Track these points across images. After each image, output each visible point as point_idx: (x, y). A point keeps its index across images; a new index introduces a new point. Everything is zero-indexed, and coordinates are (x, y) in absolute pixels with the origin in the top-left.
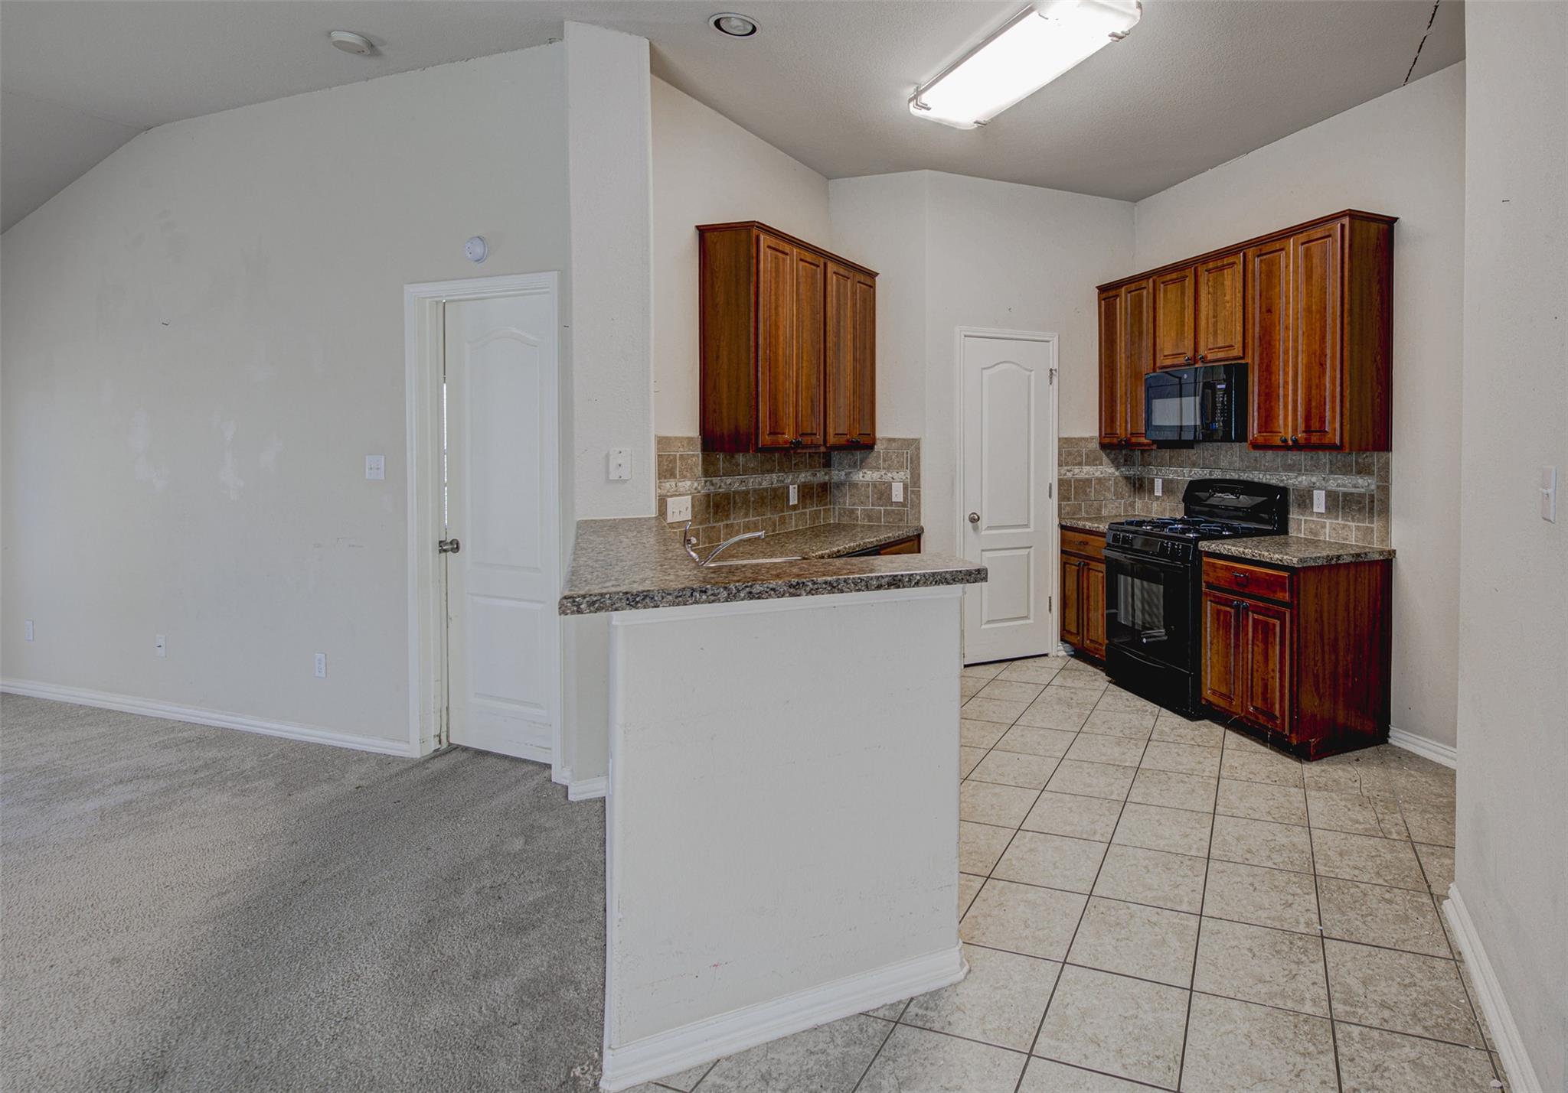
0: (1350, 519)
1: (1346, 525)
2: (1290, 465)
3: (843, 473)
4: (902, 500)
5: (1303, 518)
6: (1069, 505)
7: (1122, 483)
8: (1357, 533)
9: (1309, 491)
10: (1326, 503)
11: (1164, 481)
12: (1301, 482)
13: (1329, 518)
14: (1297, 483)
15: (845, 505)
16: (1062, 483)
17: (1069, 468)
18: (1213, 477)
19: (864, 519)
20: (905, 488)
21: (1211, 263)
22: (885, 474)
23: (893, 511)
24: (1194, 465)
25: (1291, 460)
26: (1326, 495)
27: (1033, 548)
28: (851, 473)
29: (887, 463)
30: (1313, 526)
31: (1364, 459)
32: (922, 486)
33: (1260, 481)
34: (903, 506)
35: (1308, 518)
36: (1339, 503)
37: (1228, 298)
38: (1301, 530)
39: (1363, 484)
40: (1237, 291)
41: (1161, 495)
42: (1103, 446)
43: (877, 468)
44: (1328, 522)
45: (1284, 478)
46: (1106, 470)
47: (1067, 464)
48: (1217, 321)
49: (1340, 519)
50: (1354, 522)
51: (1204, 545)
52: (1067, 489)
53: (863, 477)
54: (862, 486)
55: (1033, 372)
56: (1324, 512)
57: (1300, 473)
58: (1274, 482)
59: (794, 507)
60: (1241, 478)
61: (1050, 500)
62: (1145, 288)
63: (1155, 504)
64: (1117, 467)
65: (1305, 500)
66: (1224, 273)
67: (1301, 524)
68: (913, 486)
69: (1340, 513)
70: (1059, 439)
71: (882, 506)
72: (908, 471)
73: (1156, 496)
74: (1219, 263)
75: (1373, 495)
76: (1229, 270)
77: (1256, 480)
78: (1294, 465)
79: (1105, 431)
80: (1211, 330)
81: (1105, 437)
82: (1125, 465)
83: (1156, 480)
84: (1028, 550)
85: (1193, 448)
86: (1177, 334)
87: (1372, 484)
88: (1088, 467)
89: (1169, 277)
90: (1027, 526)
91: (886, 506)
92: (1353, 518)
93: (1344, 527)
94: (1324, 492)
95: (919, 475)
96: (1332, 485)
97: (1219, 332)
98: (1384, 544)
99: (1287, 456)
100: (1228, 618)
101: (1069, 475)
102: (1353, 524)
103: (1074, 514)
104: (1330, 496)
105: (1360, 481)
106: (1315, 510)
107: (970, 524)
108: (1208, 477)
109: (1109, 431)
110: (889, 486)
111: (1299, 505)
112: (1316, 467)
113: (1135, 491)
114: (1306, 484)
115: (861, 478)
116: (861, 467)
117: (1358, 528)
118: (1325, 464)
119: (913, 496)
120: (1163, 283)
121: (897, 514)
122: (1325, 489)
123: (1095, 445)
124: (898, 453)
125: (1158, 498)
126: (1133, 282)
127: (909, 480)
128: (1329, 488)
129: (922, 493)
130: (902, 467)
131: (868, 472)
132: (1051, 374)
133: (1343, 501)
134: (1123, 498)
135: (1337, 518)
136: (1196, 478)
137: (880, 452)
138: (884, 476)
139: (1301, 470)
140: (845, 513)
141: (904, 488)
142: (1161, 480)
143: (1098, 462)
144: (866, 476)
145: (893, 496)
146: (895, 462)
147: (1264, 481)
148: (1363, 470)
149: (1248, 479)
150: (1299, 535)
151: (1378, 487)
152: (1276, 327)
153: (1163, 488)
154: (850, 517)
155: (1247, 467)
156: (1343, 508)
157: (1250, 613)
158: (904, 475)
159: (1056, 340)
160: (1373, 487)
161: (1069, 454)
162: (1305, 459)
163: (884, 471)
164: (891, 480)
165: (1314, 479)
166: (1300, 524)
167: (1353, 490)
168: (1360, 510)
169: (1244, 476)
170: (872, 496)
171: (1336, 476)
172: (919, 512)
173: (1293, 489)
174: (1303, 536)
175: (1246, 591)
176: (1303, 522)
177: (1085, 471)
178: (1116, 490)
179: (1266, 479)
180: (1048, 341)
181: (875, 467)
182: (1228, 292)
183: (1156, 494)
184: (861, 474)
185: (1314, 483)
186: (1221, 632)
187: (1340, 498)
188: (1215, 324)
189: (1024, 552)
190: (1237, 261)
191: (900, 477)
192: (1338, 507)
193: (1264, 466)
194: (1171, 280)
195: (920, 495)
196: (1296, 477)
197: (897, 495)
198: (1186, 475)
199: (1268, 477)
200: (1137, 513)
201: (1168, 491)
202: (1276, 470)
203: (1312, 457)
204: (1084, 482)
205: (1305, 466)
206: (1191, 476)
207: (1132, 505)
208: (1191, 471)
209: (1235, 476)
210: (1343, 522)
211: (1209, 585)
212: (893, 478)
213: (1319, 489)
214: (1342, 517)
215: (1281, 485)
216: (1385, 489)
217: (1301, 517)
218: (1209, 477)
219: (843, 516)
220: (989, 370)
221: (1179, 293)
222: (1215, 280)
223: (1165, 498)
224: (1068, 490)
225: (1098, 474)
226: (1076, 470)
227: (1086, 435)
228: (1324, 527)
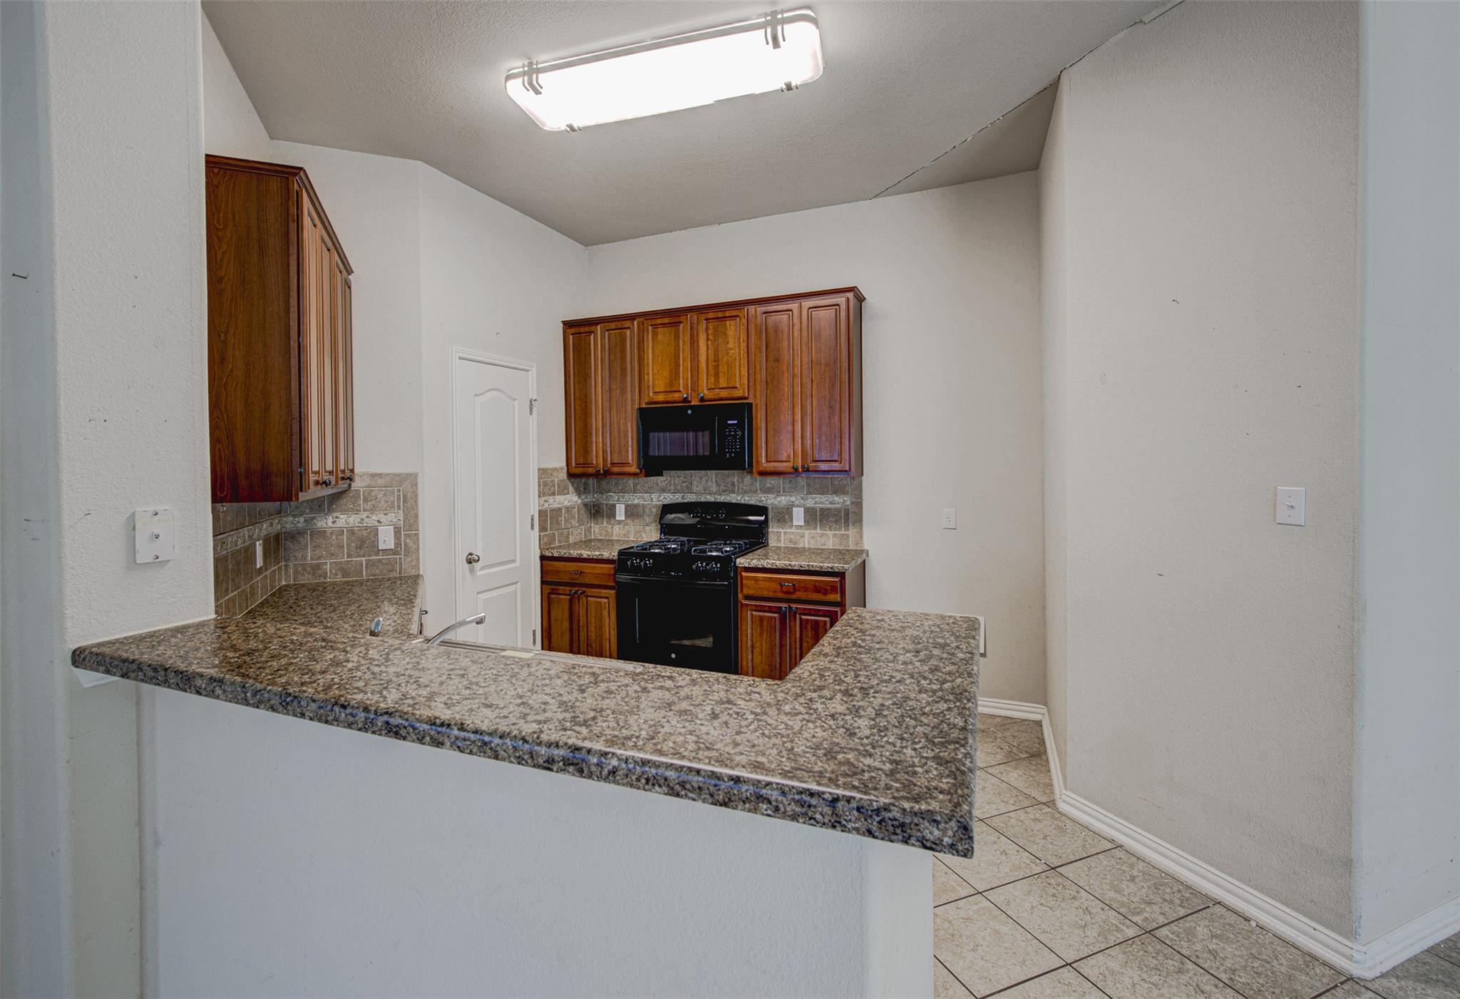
0: (827, 529)
1: (824, 534)
2: (768, 488)
3: (302, 519)
4: (393, 548)
5: (783, 531)
6: (546, 535)
7: (583, 510)
8: (834, 539)
9: (788, 508)
10: (805, 517)
11: (627, 507)
12: (779, 502)
13: (808, 529)
14: (776, 502)
15: (305, 559)
16: (542, 513)
17: (546, 498)
18: (686, 501)
19: (336, 574)
20: (397, 532)
21: (711, 314)
22: (368, 517)
23: (380, 561)
24: (663, 490)
25: (770, 483)
26: (804, 512)
27: (519, 583)
28: (314, 518)
29: (369, 503)
30: (793, 537)
31: (839, 481)
32: (420, 529)
33: (739, 502)
34: (394, 554)
35: (787, 531)
36: (816, 517)
37: (731, 345)
38: (781, 541)
39: (839, 501)
40: (742, 340)
41: (624, 519)
42: (571, 475)
43: (357, 512)
44: (807, 532)
45: (763, 499)
46: (570, 499)
47: (544, 495)
48: (718, 365)
49: (818, 529)
50: (831, 530)
51: (742, 562)
52: (547, 519)
53: (333, 522)
54: (332, 533)
55: (517, 401)
56: (803, 524)
57: (778, 494)
58: (752, 502)
59: (260, 571)
60: (718, 501)
61: (532, 533)
62: (629, 328)
63: (616, 527)
64: (579, 495)
65: (785, 516)
66: (726, 324)
67: (780, 536)
68: (408, 531)
69: (818, 525)
70: (539, 469)
71: (364, 556)
72: (401, 512)
73: (617, 521)
74: (720, 315)
75: (848, 510)
76: (732, 322)
77: (734, 501)
78: (773, 488)
79: (576, 461)
80: (712, 372)
81: (576, 467)
82: (584, 493)
83: (617, 505)
84: (514, 586)
85: (662, 475)
86: (671, 373)
87: (847, 501)
88: (559, 497)
89: (659, 321)
90: (514, 561)
91: (370, 556)
92: (829, 528)
93: (822, 535)
94: (803, 509)
95: (417, 516)
96: (810, 502)
97: (721, 374)
98: (859, 546)
99: (766, 480)
100: (773, 623)
101: (546, 505)
102: (830, 533)
103: (550, 544)
104: (808, 512)
105: (837, 499)
106: (794, 524)
107: (467, 566)
108: (680, 500)
109: (582, 461)
110: (375, 531)
111: (779, 520)
112: (794, 489)
113: (591, 518)
114: (785, 503)
115: (330, 524)
116: (330, 511)
117: (835, 535)
118: (803, 486)
119: (408, 541)
120: (652, 326)
121: (387, 564)
122: (804, 506)
123: (563, 475)
124: (386, 491)
125: (619, 522)
126: (615, 321)
127: (402, 523)
128: (808, 505)
129: (420, 537)
130: (392, 507)
131: (342, 517)
132: (531, 405)
133: (820, 515)
134: (583, 524)
135: (815, 528)
136: (666, 502)
137: (359, 491)
138: (366, 520)
139: (779, 492)
140: (305, 570)
141: (395, 532)
142: (623, 505)
143: (566, 492)
144: (339, 521)
145: (380, 542)
146: (383, 502)
147: (743, 502)
148: (838, 491)
149: (725, 501)
150: (779, 545)
151: (852, 503)
152: (783, 373)
153: (626, 513)
154: (314, 574)
155: (724, 491)
156: (820, 521)
157: (798, 616)
158: (396, 516)
159: (534, 369)
160: (848, 503)
161: (545, 484)
162: (784, 483)
163: (366, 514)
164: (377, 524)
165: (793, 499)
166: (778, 536)
167: (830, 506)
168: (836, 522)
169: (721, 499)
170: (348, 545)
171: (814, 496)
172: (418, 559)
173: (772, 508)
174: (782, 545)
175: (794, 597)
176: (782, 534)
177: (557, 500)
178: (579, 517)
179: (745, 500)
180: (528, 371)
181: (352, 510)
182: (731, 341)
183: (618, 518)
184: (330, 520)
185: (793, 502)
186: (765, 636)
187: (818, 513)
188: (716, 367)
189: (512, 588)
190: (741, 315)
191: (390, 519)
192: (816, 520)
193: (742, 489)
194: (662, 324)
195: (418, 539)
196: (775, 498)
197: (386, 539)
198: (654, 500)
199: (747, 498)
200: (593, 537)
201: (632, 515)
202: (755, 492)
203: (790, 481)
204: (557, 512)
205: (784, 488)
206: (659, 501)
207: (589, 530)
208: (660, 496)
209: (711, 499)
210: (821, 532)
211: (747, 597)
212: (379, 522)
213: (798, 506)
214: (820, 528)
215: (761, 504)
216: (858, 504)
217: (780, 530)
218: (682, 501)
219: (303, 575)
220: (481, 397)
221: (673, 337)
222: (716, 329)
223: (629, 521)
224: (545, 520)
225: (566, 503)
226: (551, 499)
227: (557, 465)
228: (803, 536)
